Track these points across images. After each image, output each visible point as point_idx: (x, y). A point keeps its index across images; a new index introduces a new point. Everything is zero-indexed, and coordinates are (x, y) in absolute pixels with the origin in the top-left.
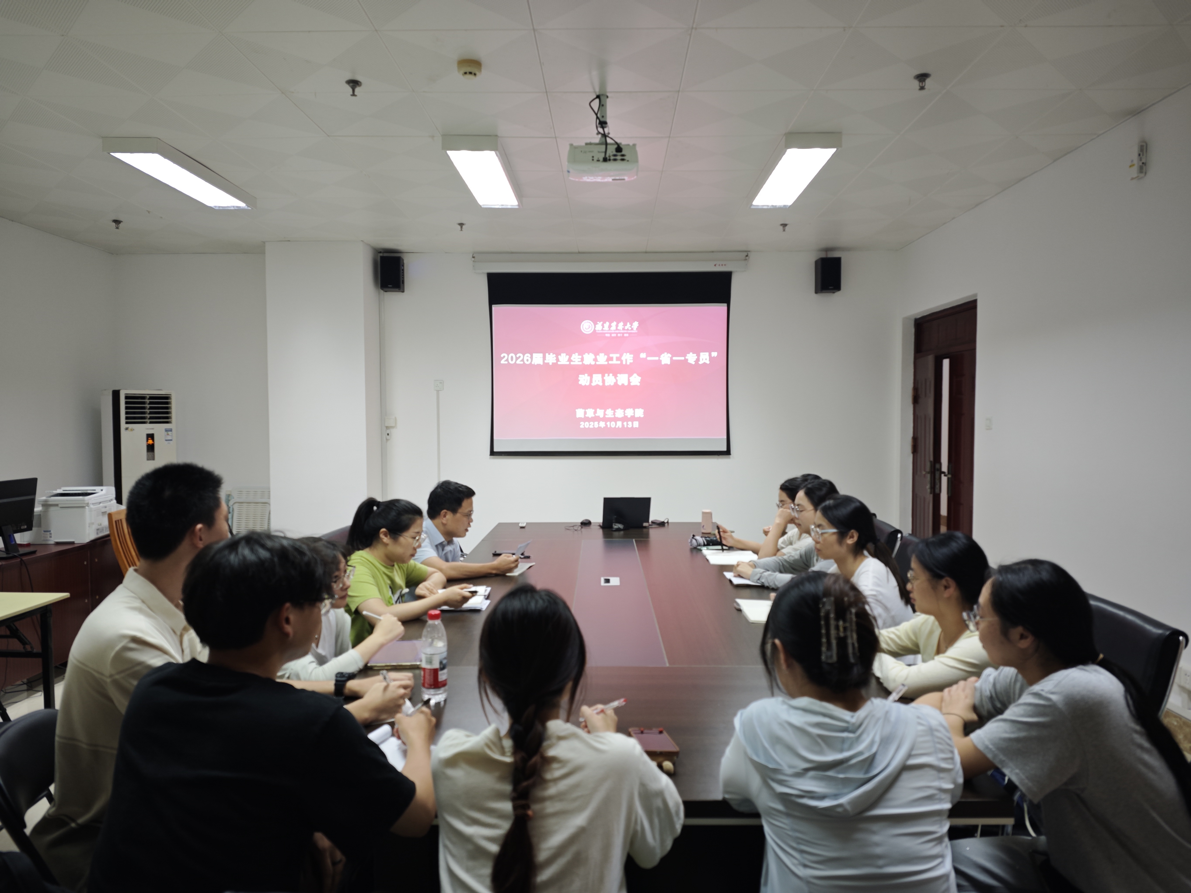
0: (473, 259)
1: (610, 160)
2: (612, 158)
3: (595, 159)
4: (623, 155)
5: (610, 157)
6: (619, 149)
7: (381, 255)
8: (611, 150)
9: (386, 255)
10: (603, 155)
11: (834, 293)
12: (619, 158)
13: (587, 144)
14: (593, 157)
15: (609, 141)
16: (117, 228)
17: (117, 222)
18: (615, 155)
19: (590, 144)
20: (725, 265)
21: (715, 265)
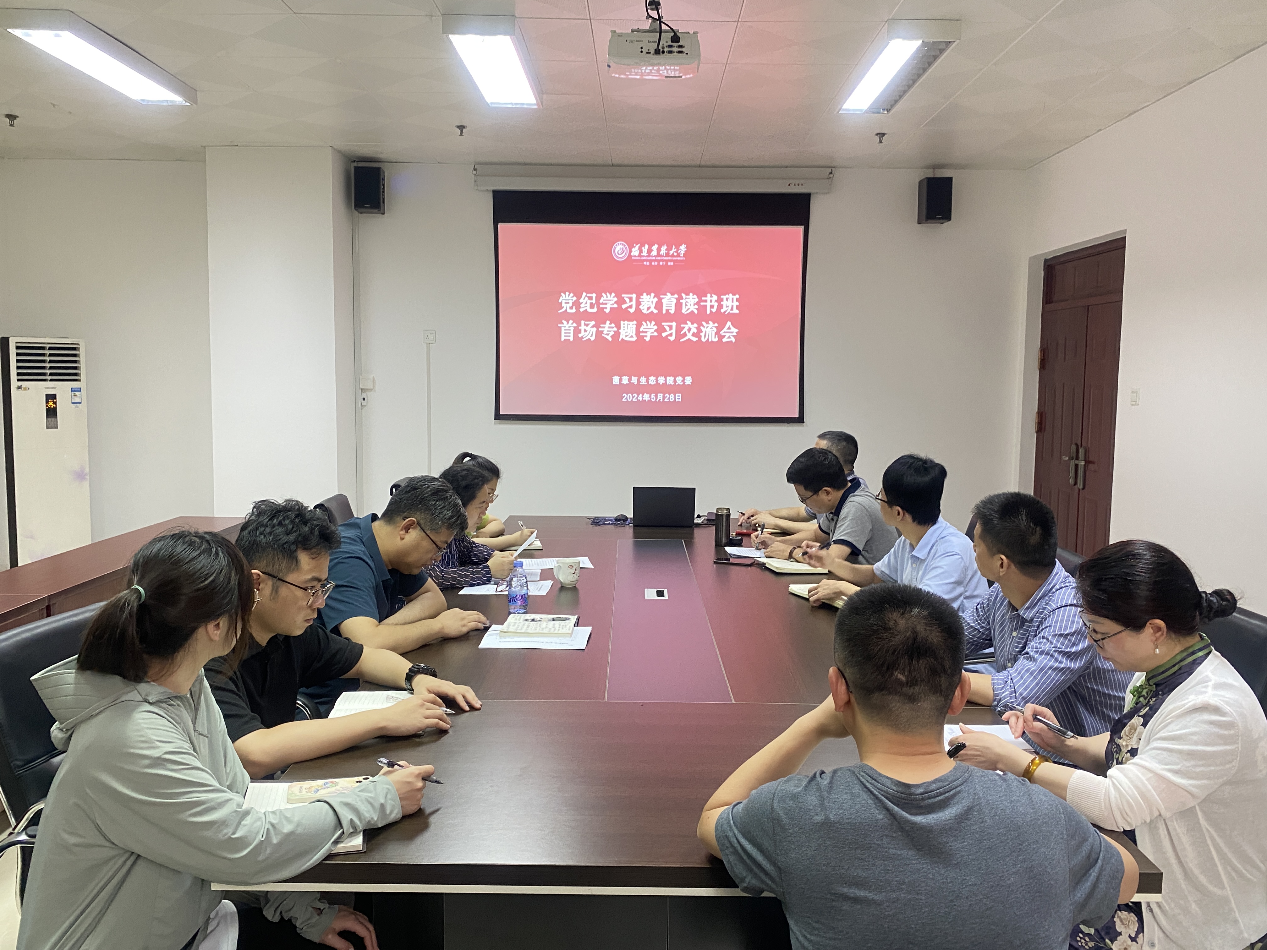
0: (474, 172)
1: (663, 52)
2: (666, 49)
3: (645, 51)
4: (681, 46)
5: (663, 48)
6: (675, 38)
7: (355, 164)
8: (666, 39)
9: (362, 164)
10: (655, 46)
11: (942, 223)
12: (675, 49)
13: (633, 31)
14: (642, 48)
15: (664, 27)
18: (670, 46)
19: (638, 31)
20: (802, 185)
21: (789, 185)
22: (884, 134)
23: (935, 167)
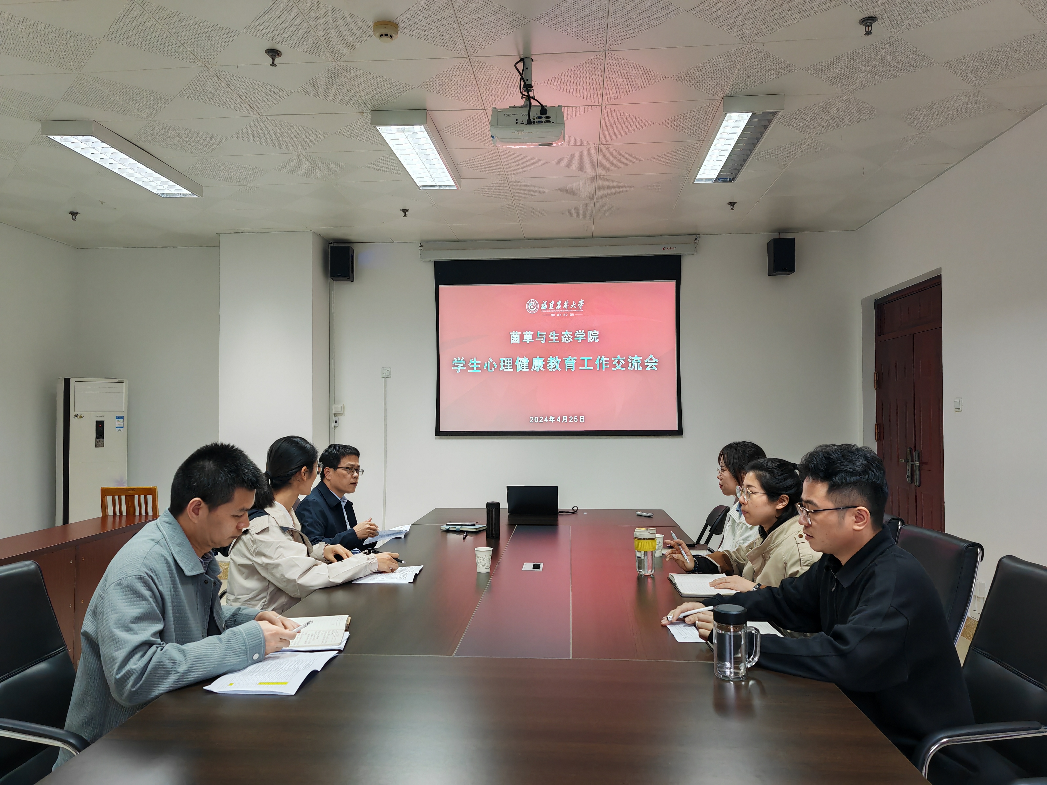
0: (421, 248)
1: (534, 122)
2: (536, 120)
3: (519, 122)
4: (548, 117)
5: (534, 119)
6: (544, 110)
7: (332, 245)
8: (535, 113)
9: (336, 245)
10: (527, 117)
11: (788, 275)
12: (544, 120)
13: (510, 107)
14: (517, 120)
15: (534, 103)
16: (74, 219)
17: (74, 214)
18: (539, 118)
19: (515, 107)
20: (674, 248)
21: (663, 249)
22: (734, 203)
23: (780, 231)
